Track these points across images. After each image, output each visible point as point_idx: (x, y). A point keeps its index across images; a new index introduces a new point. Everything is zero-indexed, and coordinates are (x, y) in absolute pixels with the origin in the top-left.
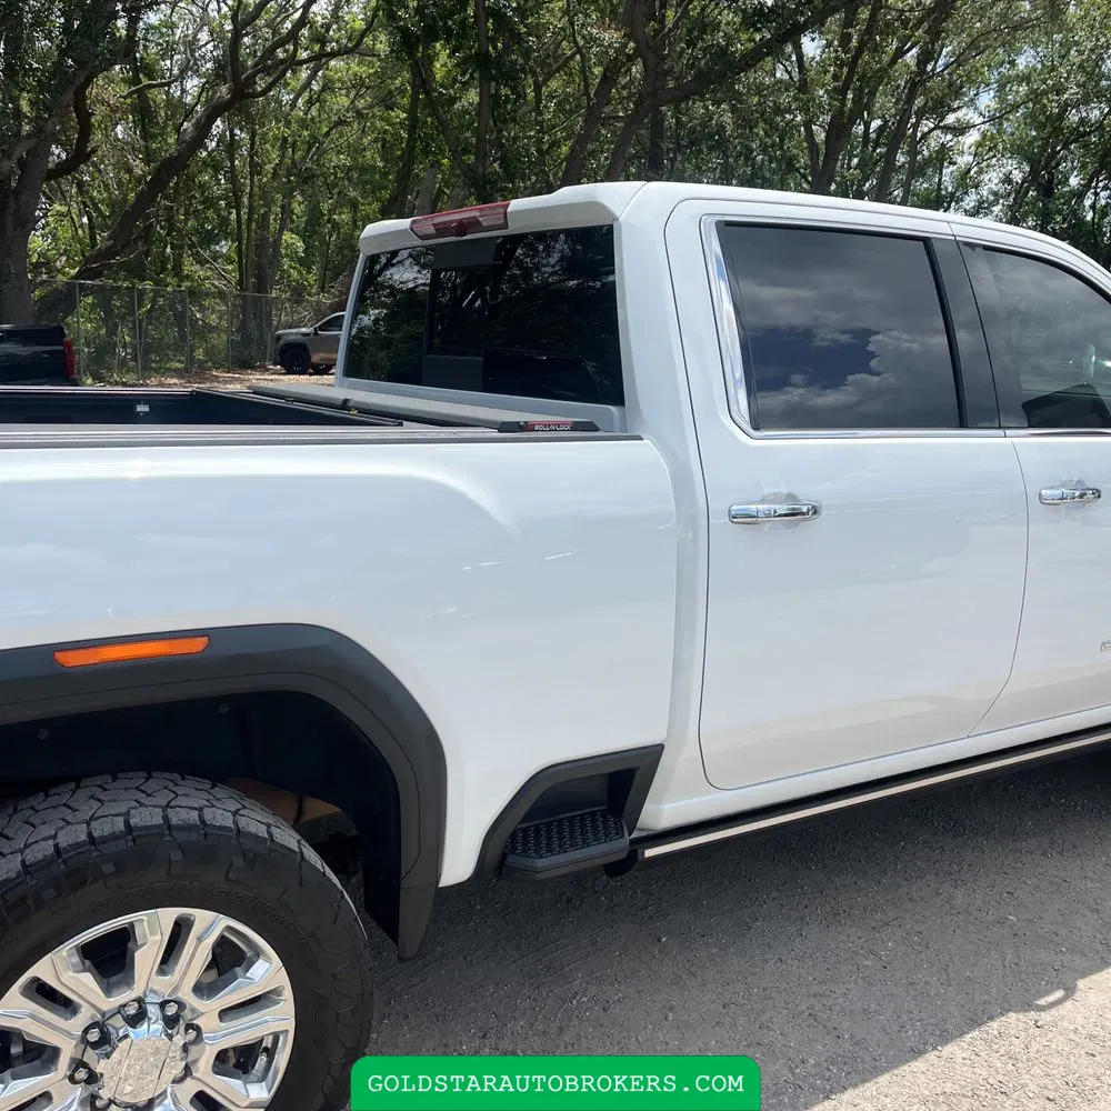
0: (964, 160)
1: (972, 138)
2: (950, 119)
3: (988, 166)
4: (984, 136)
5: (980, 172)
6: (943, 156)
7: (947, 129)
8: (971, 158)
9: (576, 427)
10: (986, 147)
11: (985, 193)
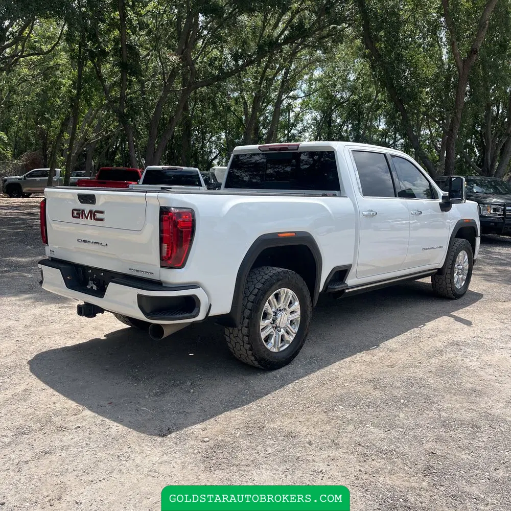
0: (297, 110)
1: (299, 101)
2: (291, 94)
3: (306, 113)
4: (304, 101)
5: (303, 115)
6: (289, 108)
7: (291, 97)
8: (299, 109)
9: (333, 195)
10: (305, 105)
11: (305, 124)
